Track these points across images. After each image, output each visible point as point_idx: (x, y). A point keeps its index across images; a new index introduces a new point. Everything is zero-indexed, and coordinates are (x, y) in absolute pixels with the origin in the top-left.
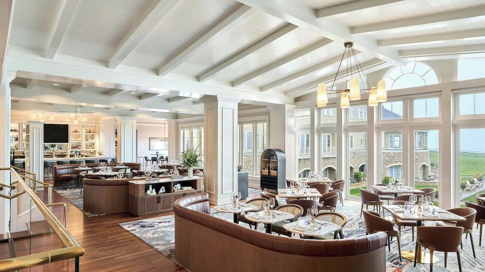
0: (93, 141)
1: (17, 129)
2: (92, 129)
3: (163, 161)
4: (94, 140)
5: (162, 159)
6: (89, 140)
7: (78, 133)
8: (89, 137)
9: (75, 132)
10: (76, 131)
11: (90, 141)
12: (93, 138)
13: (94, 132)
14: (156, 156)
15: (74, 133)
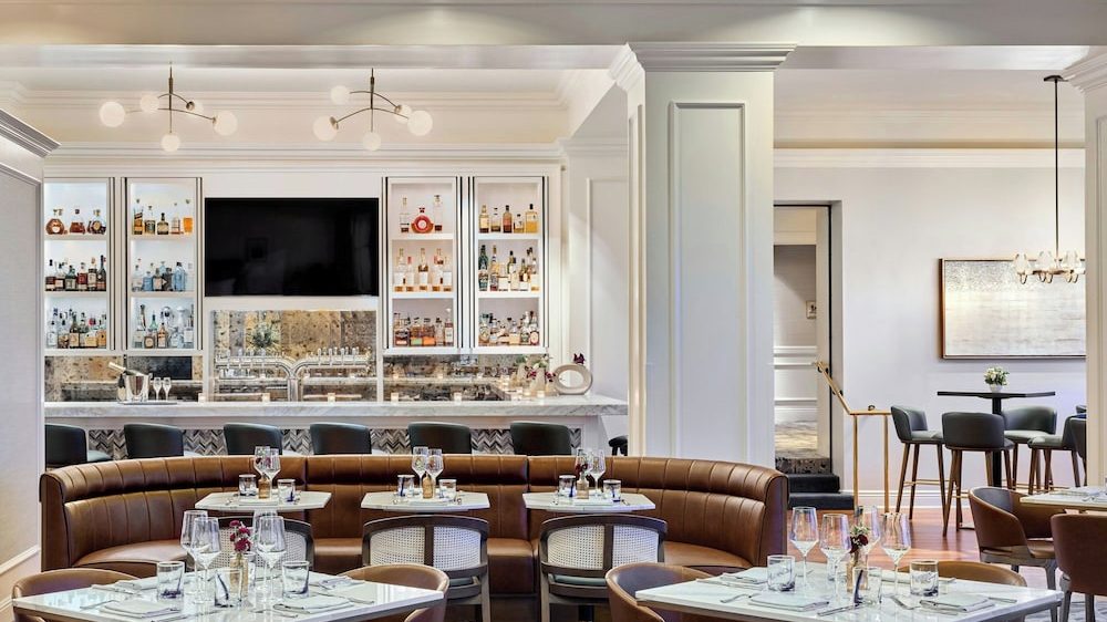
0: (525, 292)
1: (104, 220)
2: (519, 208)
3: (1048, 448)
4: (536, 280)
5: (1038, 436)
6: (503, 283)
7: (434, 236)
8: (503, 259)
9: (417, 230)
10: (423, 224)
11: (510, 290)
12: (526, 272)
13: (533, 229)
14: (985, 407)
15: (412, 236)
